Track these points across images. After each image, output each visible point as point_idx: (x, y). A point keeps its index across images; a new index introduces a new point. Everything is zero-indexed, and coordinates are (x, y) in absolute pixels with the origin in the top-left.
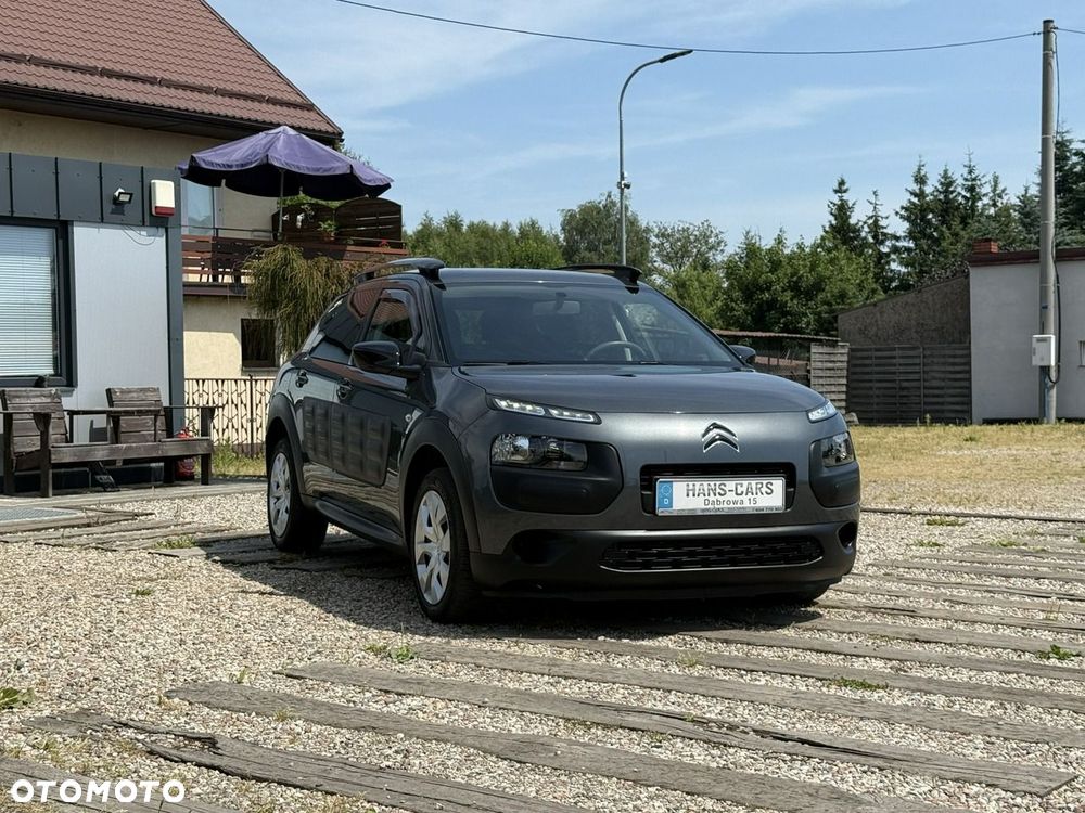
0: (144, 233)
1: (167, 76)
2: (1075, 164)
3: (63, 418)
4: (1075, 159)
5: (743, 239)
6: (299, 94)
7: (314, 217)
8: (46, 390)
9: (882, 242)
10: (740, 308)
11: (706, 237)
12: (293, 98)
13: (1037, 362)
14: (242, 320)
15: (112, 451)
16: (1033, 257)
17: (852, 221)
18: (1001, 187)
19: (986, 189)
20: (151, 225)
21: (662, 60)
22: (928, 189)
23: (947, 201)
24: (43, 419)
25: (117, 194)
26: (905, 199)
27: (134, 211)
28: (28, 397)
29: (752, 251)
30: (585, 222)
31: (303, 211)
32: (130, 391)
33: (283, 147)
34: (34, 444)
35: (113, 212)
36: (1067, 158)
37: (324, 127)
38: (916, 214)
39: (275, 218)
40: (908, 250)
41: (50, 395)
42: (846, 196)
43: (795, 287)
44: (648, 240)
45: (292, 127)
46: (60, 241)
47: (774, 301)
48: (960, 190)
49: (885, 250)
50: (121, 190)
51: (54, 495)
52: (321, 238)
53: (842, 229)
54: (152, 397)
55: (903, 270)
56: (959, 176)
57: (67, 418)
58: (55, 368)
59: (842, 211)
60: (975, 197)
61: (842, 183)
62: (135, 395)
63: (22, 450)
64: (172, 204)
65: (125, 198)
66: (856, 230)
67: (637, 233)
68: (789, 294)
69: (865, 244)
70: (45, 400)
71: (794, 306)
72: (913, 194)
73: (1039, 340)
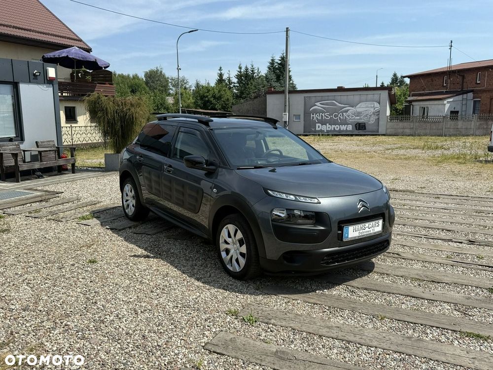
0: (45, 86)
1: (35, 29)
2: (276, 66)
3: (21, 153)
4: (276, 64)
5: (196, 82)
6: (77, 36)
7: (84, 75)
8: (14, 143)
9: (231, 84)
10: (199, 102)
11: (184, 80)
12: (76, 38)
13: (284, 120)
14: (65, 107)
15: (41, 165)
16: (283, 92)
17: (224, 78)
18: (259, 71)
19: (256, 71)
20: (47, 83)
21: (189, 32)
22: (242, 71)
23: (247, 74)
24: (15, 156)
25: (35, 72)
26: (236, 73)
27: (41, 78)
28: (7, 146)
29: (198, 85)
30: (151, 75)
31: (80, 72)
32: (44, 142)
33: (74, 52)
34: (12, 163)
35: (33, 79)
36: (274, 64)
37: (86, 47)
38: (239, 77)
39: (72, 75)
40: (237, 86)
41: (16, 145)
42: (222, 71)
43: (214, 97)
44: (168, 81)
45: (78, 47)
46: (15, 90)
47: (209, 100)
48: (250, 71)
49: (232, 86)
50: (36, 71)
51: (21, 181)
52: (86, 81)
53: (221, 80)
54: (51, 143)
55: (236, 91)
56: (249, 67)
57: (23, 153)
58: (16, 134)
59: (221, 75)
60: (254, 73)
61: (221, 68)
62: (46, 143)
63: (7, 165)
64: (54, 76)
65: (38, 74)
66: (224, 81)
67: (165, 78)
68: (212, 98)
69: (226, 84)
70: (14, 147)
71: (214, 101)
72: (239, 72)
73: (284, 114)
